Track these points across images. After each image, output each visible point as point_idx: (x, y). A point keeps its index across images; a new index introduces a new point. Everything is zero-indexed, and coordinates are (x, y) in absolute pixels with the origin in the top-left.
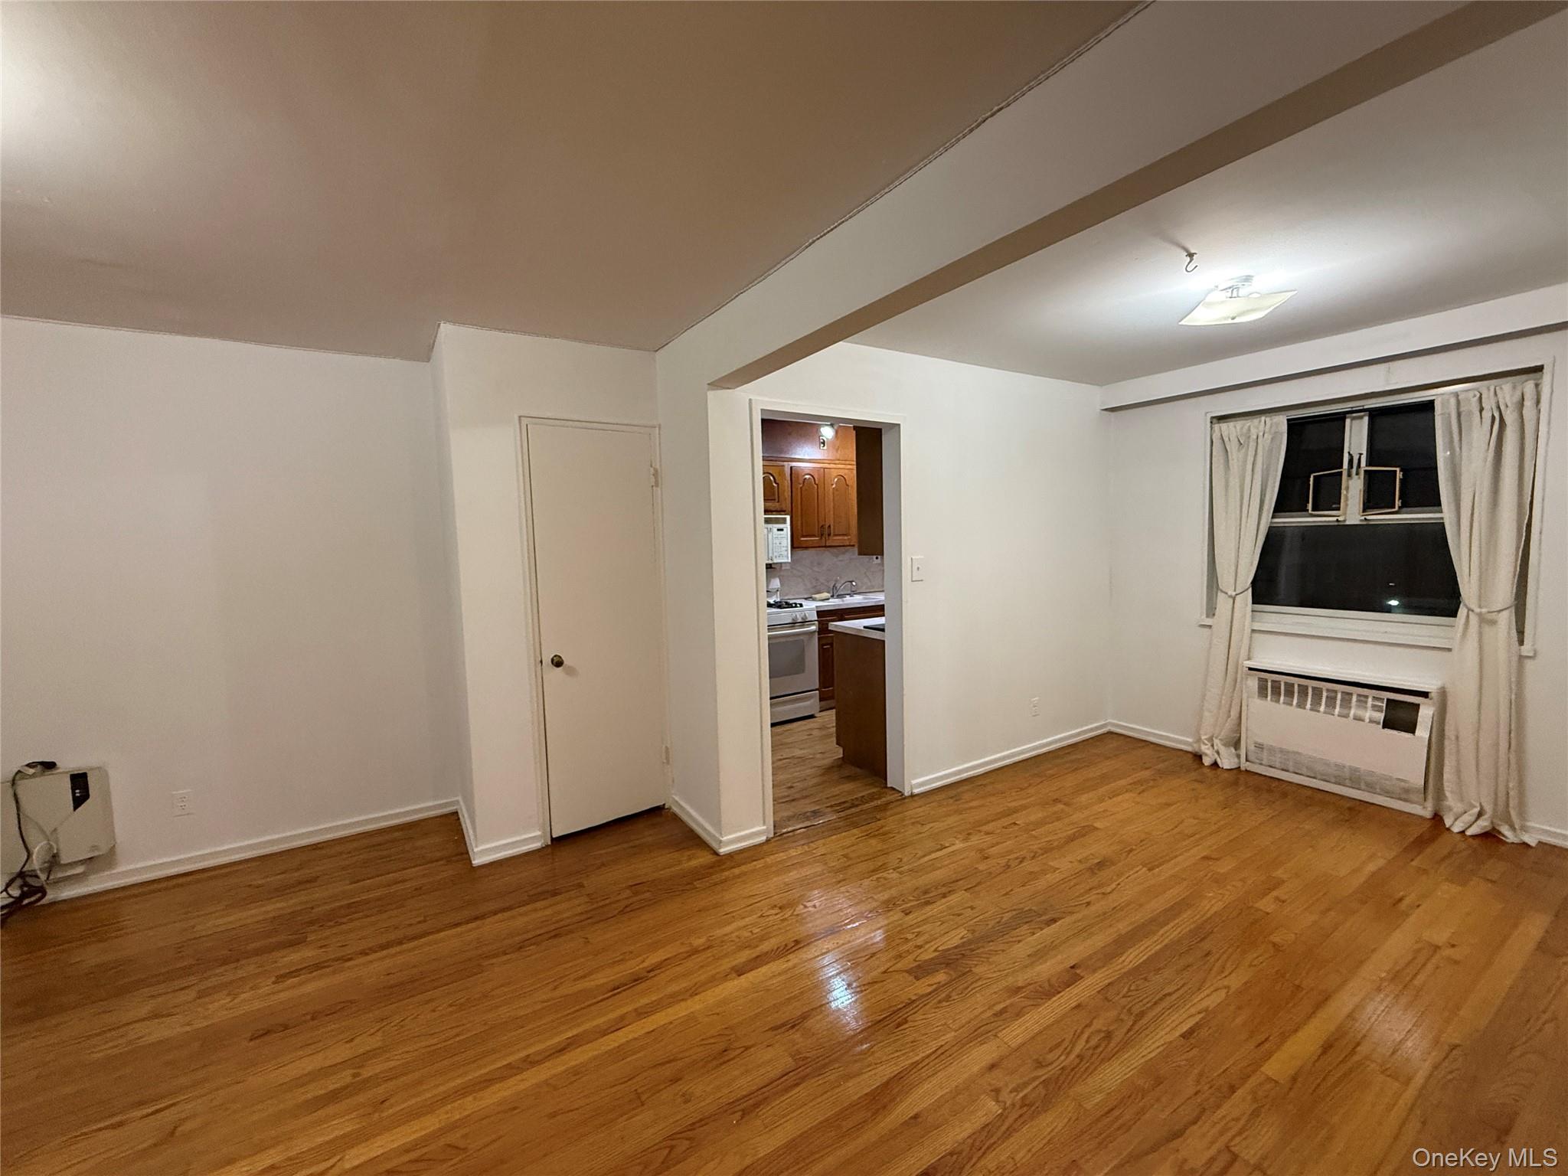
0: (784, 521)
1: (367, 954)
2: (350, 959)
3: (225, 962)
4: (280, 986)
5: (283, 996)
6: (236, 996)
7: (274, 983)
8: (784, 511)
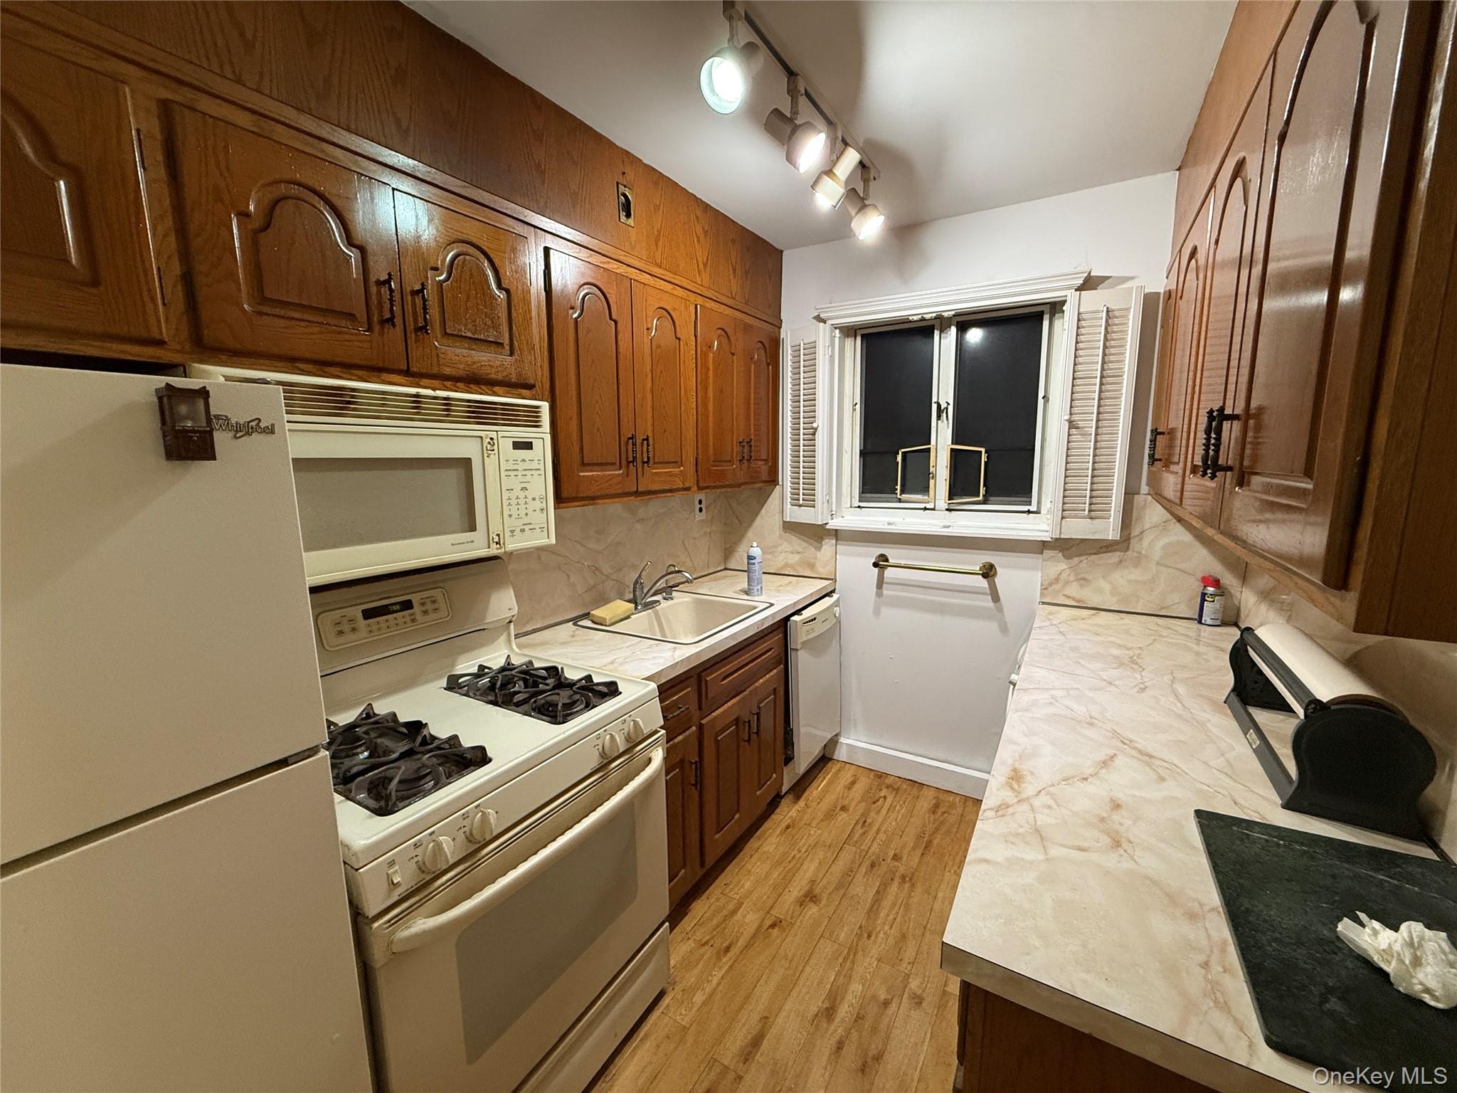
0: (532, 418)
8: (530, 387)
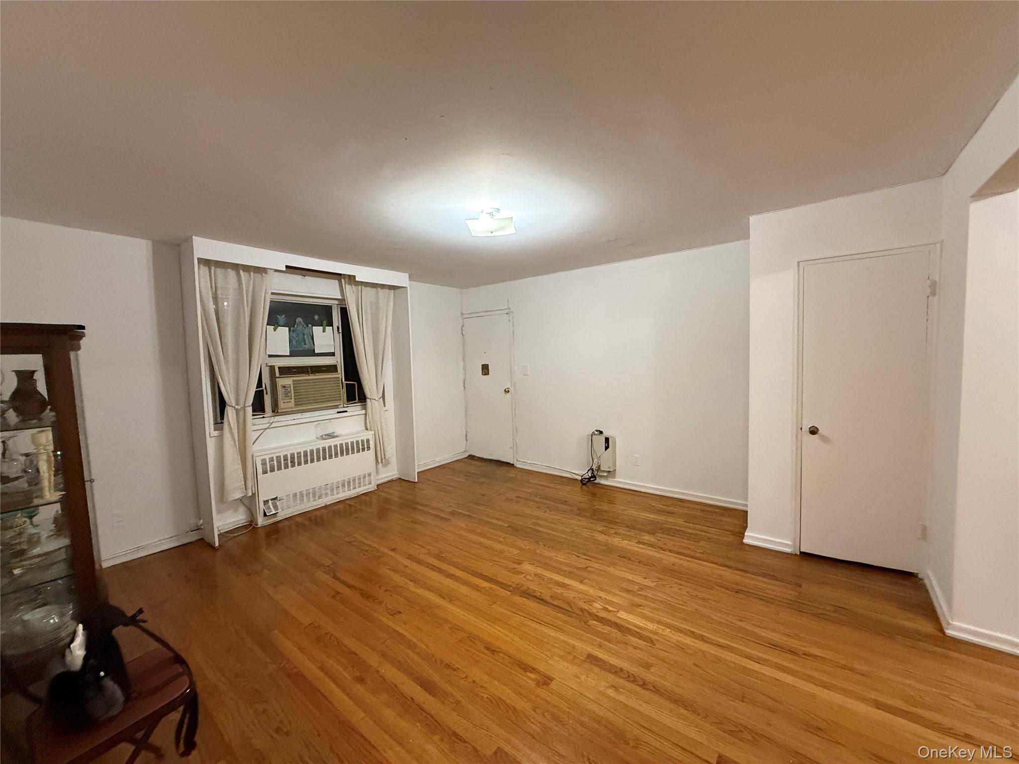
1: (671, 552)
2: (664, 550)
3: (628, 527)
4: (638, 545)
5: (635, 549)
6: (623, 540)
7: (636, 543)
